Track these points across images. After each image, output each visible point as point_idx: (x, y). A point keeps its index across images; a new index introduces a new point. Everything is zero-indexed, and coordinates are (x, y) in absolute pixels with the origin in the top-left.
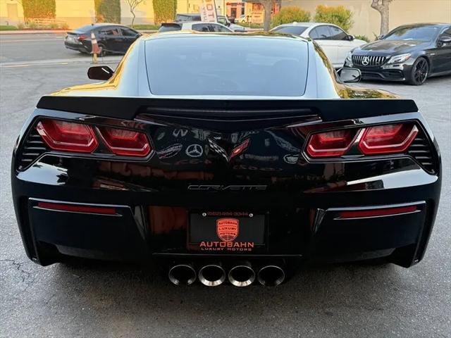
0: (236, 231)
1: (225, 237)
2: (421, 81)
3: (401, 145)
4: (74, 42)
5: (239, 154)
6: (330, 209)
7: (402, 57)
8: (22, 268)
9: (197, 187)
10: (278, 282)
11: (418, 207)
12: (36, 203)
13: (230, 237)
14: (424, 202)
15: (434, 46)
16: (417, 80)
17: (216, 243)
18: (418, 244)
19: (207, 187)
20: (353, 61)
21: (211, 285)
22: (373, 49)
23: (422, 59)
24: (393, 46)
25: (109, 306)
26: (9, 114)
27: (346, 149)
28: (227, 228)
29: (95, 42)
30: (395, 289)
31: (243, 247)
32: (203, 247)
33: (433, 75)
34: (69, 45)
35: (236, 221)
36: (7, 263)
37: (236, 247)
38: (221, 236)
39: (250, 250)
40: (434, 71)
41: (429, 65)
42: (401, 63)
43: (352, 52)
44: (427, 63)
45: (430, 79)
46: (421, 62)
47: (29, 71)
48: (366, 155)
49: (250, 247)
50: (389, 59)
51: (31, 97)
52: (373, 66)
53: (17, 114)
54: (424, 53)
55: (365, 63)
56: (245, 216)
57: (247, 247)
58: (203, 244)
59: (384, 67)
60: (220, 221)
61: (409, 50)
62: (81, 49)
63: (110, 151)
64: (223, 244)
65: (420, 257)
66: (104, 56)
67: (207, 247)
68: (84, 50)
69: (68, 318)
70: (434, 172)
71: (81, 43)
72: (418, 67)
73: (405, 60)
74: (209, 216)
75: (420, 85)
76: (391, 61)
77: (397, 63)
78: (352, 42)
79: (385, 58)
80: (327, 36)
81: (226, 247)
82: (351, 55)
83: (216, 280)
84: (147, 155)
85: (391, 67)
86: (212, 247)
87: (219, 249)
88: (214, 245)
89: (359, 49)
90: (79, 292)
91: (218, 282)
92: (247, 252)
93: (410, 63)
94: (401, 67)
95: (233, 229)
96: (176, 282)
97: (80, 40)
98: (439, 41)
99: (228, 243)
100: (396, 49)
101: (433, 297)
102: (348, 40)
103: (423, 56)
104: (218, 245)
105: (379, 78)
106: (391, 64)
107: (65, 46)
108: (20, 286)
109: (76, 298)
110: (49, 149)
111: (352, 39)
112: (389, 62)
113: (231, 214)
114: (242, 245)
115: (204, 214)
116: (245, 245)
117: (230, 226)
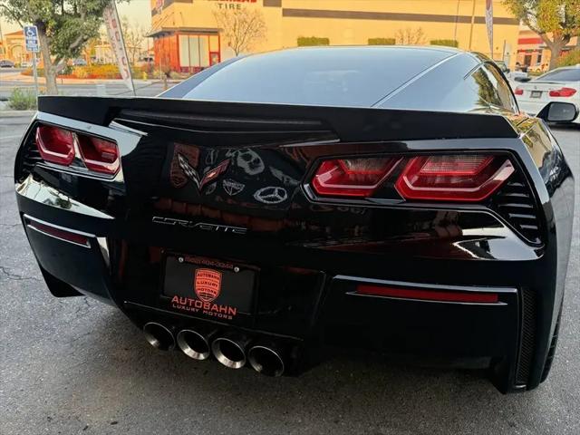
1: (203, 295)
5: (214, 180)
9: (163, 220)
11: (502, 297)
12: (29, 221)
13: (210, 296)
17: (191, 300)
19: (173, 222)
27: (374, 187)
28: (208, 283)
31: (223, 312)
32: (175, 303)
35: (218, 275)
37: (214, 311)
38: (198, 292)
39: (230, 318)
49: (231, 314)
56: (229, 269)
57: (227, 314)
58: (175, 299)
60: (200, 272)
64: (199, 304)
67: (179, 304)
70: (538, 242)
74: (187, 262)
81: (202, 309)
83: (200, 353)
86: (186, 306)
87: (193, 309)
88: (188, 303)
92: (227, 320)
95: (214, 285)
99: (206, 303)
104: (193, 304)
113: (212, 263)
114: (221, 309)
115: (181, 260)
116: (225, 310)
117: (210, 280)
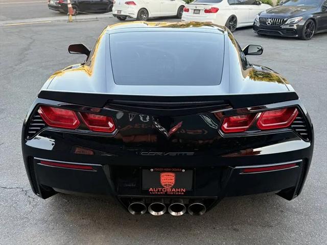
0: (174, 181)
1: (166, 185)
2: (309, 37)
3: (286, 123)
4: (55, 4)
5: (175, 132)
6: (237, 167)
7: (296, 20)
8: (28, 194)
9: (147, 154)
10: (201, 213)
11: (297, 164)
12: (39, 161)
13: (170, 185)
14: (301, 160)
15: (319, 10)
16: (306, 36)
17: (160, 189)
18: (297, 186)
19: (153, 154)
20: (260, 22)
21: (157, 215)
22: (275, 12)
23: (311, 20)
24: (289, 10)
25: (88, 223)
26: (11, 67)
27: (248, 127)
28: (168, 179)
29: (70, 6)
30: (282, 211)
31: (178, 192)
32: (151, 191)
33: (318, 32)
34: (51, 6)
35: (173, 174)
36: (18, 190)
37: (173, 192)
38: (163, 184)
39: (182, 193)
40: (319, 29)
41: (316, 26)
42: (295, 23)
43: (259, 15)
44: (314, 24)
45: (316, 35)
46: (310, 23)
47: (24, 29)
48: (262, 130)
50: (286, 21)
51: (26, 52)
52: (274, 26)
53: (17, 67)
54: (312, 16)
55: (269, 23)
56: (180, 171)
57: (181, 192)
58: (151, 189)
59: (283, 27)
60: (162, 174)
61: (301, 14)
62: (60, 9)
63: (88, 129)
64: (164, 190)
65: (298, 194)
66: (77, 15)
67: (154, 192)
68: (62, 10)
69: (61, 232)
70: (308, 140)
71: (60, 5)
72: (308, 27)
73: (298, 21)
74: (155, 171)
75: (309, 40)
76: (288, 22)
77: (292, 24)
78: (260, 6)
79: (283, 20)
80: (242, 1)
81: (167, 192)
82: (258, 17)
83: (160, 211)
84: (113, 132)
85: (288, 27)
86: (157, 192)
87: (162, 193)
88: (158, 190)
89: (265, 12)
90: (68, 212)
91: (162, 213)
92: (181, 195)
93: (302, 24)
94: (295, 27)
95: (171, 179)
96: (133, 213)
97: (59, 3)
98: (323, 6)
99: (168, 189)
100: (292, 13)
101: (307, 217)
102: (257, 4)
103: (311, 19)
104: (161, 190)
105: (279, 35)
106: (287, 24)
107: (48, 8)
108: (28, 208)
109: (66, 217)
110: (47, 126)
111: (260, 4)
112: (286, 23)
113: (170, 170)
114: (177, 190)
115: (152, 170)
116: (179, 190)
117: (169, 178)
